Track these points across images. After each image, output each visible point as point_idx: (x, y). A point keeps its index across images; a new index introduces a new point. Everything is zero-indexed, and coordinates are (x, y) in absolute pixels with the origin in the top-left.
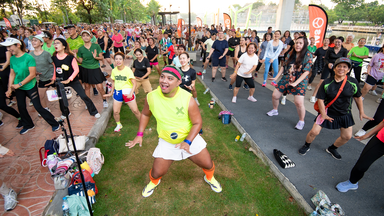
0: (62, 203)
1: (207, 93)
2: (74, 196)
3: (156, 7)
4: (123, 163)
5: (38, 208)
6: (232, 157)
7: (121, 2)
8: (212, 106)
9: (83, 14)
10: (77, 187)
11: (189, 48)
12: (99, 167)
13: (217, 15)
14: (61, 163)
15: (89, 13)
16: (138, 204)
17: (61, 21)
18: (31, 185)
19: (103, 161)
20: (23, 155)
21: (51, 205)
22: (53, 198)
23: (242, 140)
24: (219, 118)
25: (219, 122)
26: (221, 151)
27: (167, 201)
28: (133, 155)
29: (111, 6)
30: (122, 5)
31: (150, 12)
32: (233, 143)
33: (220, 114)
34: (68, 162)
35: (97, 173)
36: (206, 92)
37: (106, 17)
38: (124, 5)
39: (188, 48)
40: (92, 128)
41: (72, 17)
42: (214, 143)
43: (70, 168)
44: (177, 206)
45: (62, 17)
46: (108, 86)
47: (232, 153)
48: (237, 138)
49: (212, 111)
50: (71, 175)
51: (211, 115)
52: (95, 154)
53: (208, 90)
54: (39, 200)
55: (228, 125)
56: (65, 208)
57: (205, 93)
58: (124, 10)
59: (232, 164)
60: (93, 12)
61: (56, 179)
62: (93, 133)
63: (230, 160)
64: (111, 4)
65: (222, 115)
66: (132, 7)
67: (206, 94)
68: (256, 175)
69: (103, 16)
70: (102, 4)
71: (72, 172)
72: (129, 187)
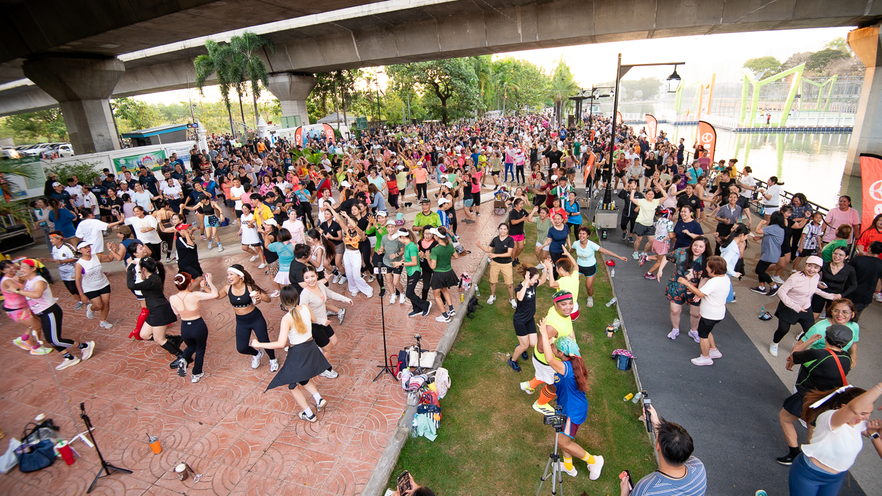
0: (413, 420)
1: (612, 305)
2: (422, 414)
3: (565, 86)
4: (470, 392)
5: (393, 418)
6: (608, 421)
7: (500, 78)
8: (610, 334)
9: (434, 107)
10: (425, 408)
11: (605, 205)
12: (445, 392)
13: (708, 87)
14: (414, 380)
15: (444, 104)
16: (479, 442)
17: (399, 116)
18: (386, 394)
19: (449, 385)
20: (376, 359)
21: (404, 419)
22: (405, 412)
23: (635, 401)
24: (613, 358)
25: (612, 363)
26: (596, 409)
27: (510, 449)
28: (481, 386)
29: (483, 90)
30: (502, 83)
31: (553, 97)
32: (619, 402)
33: (614, 353)
34: (420, 380)
35: (442, 397)
36: (611, 303)
37: (471, 110)
38: (506, 83)
39: (603, 205)
40: (441, 341)
41: (416, 108)
42: (591, 396)
43: (421, 387)
44: (519, 458)
45: (401, 110)
46: (463, 278)
47: (611, 415)
48: (628, 397)
49: (609, 343)
50: (421, 393)
51: (604, 349)
52: (443, 375)
53: (614, 300)
54: (393, 411)
55: (624, 372)
56: (415, 425)
57: (608, 305)
58: (504, 91)
59: (605, 431)
60: (451, 103)
61: (409, 394)
62: (441, 348)
63: (604, 425)
64: (483, 86)
65: (617, 356)
66: (519, 84)
67: (609, 308)
68: (630, 454)
69: (467, 108)
70: (466, 89)
71: (422, 391)
72: (473, 422)
